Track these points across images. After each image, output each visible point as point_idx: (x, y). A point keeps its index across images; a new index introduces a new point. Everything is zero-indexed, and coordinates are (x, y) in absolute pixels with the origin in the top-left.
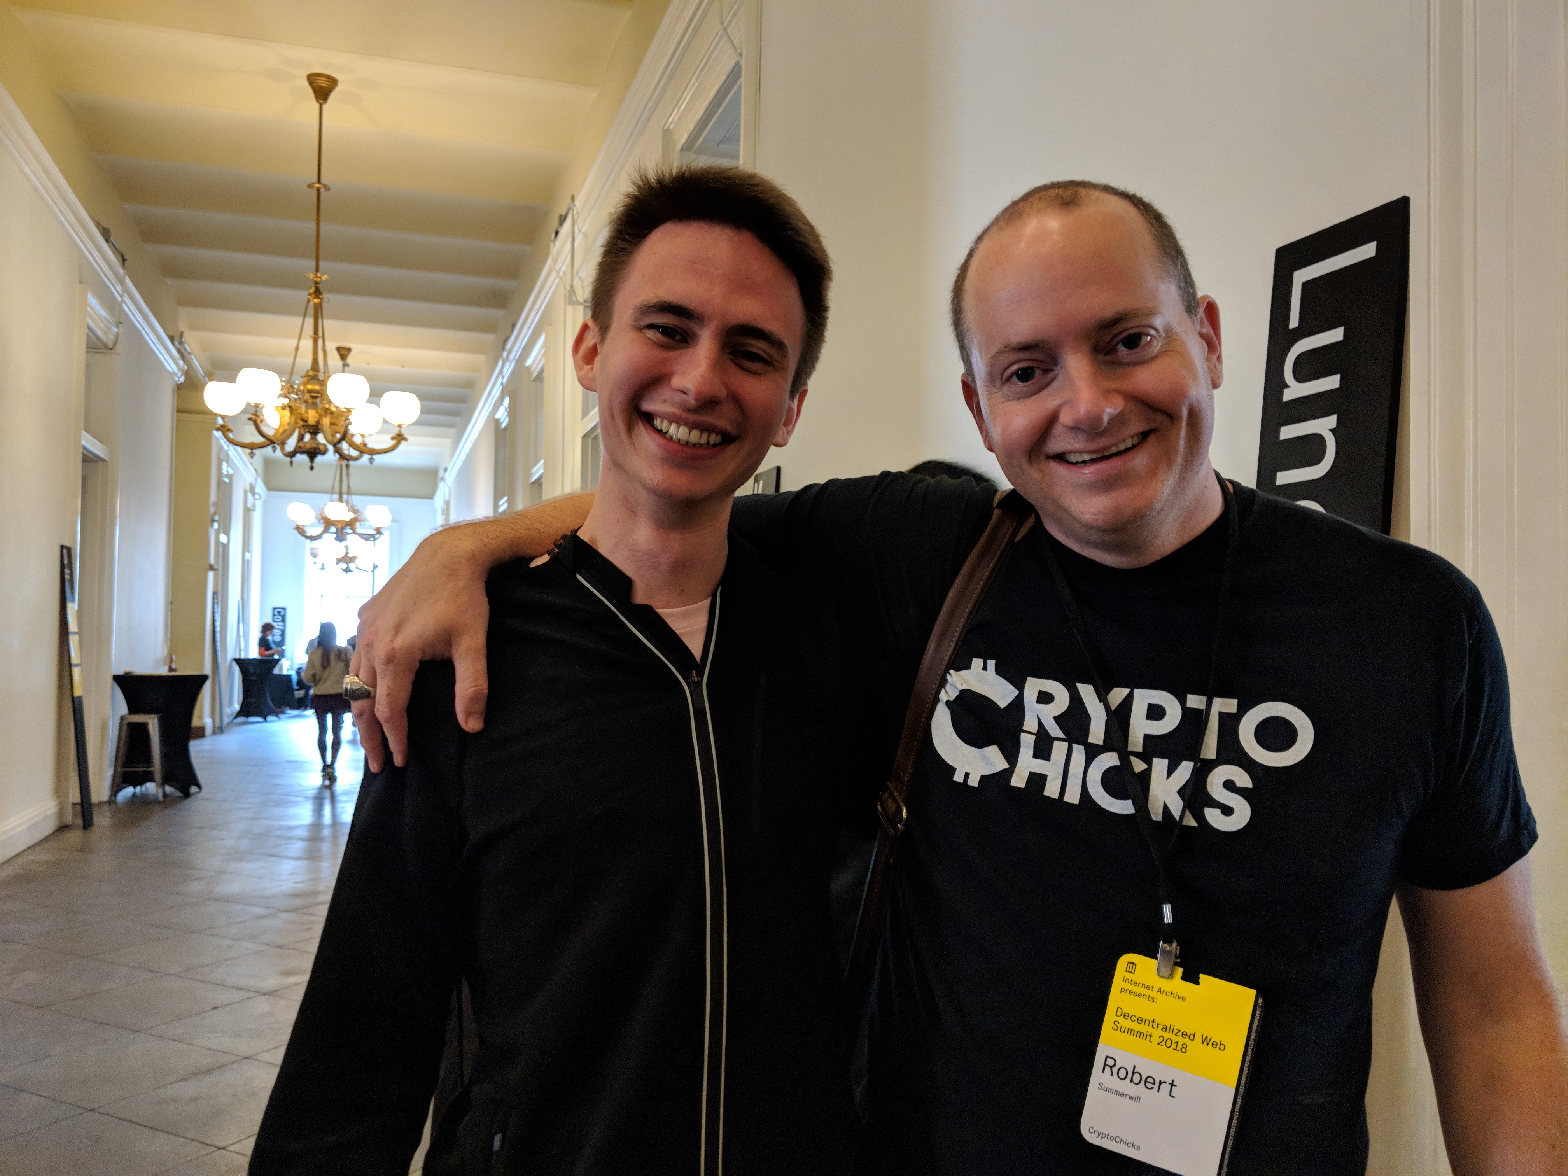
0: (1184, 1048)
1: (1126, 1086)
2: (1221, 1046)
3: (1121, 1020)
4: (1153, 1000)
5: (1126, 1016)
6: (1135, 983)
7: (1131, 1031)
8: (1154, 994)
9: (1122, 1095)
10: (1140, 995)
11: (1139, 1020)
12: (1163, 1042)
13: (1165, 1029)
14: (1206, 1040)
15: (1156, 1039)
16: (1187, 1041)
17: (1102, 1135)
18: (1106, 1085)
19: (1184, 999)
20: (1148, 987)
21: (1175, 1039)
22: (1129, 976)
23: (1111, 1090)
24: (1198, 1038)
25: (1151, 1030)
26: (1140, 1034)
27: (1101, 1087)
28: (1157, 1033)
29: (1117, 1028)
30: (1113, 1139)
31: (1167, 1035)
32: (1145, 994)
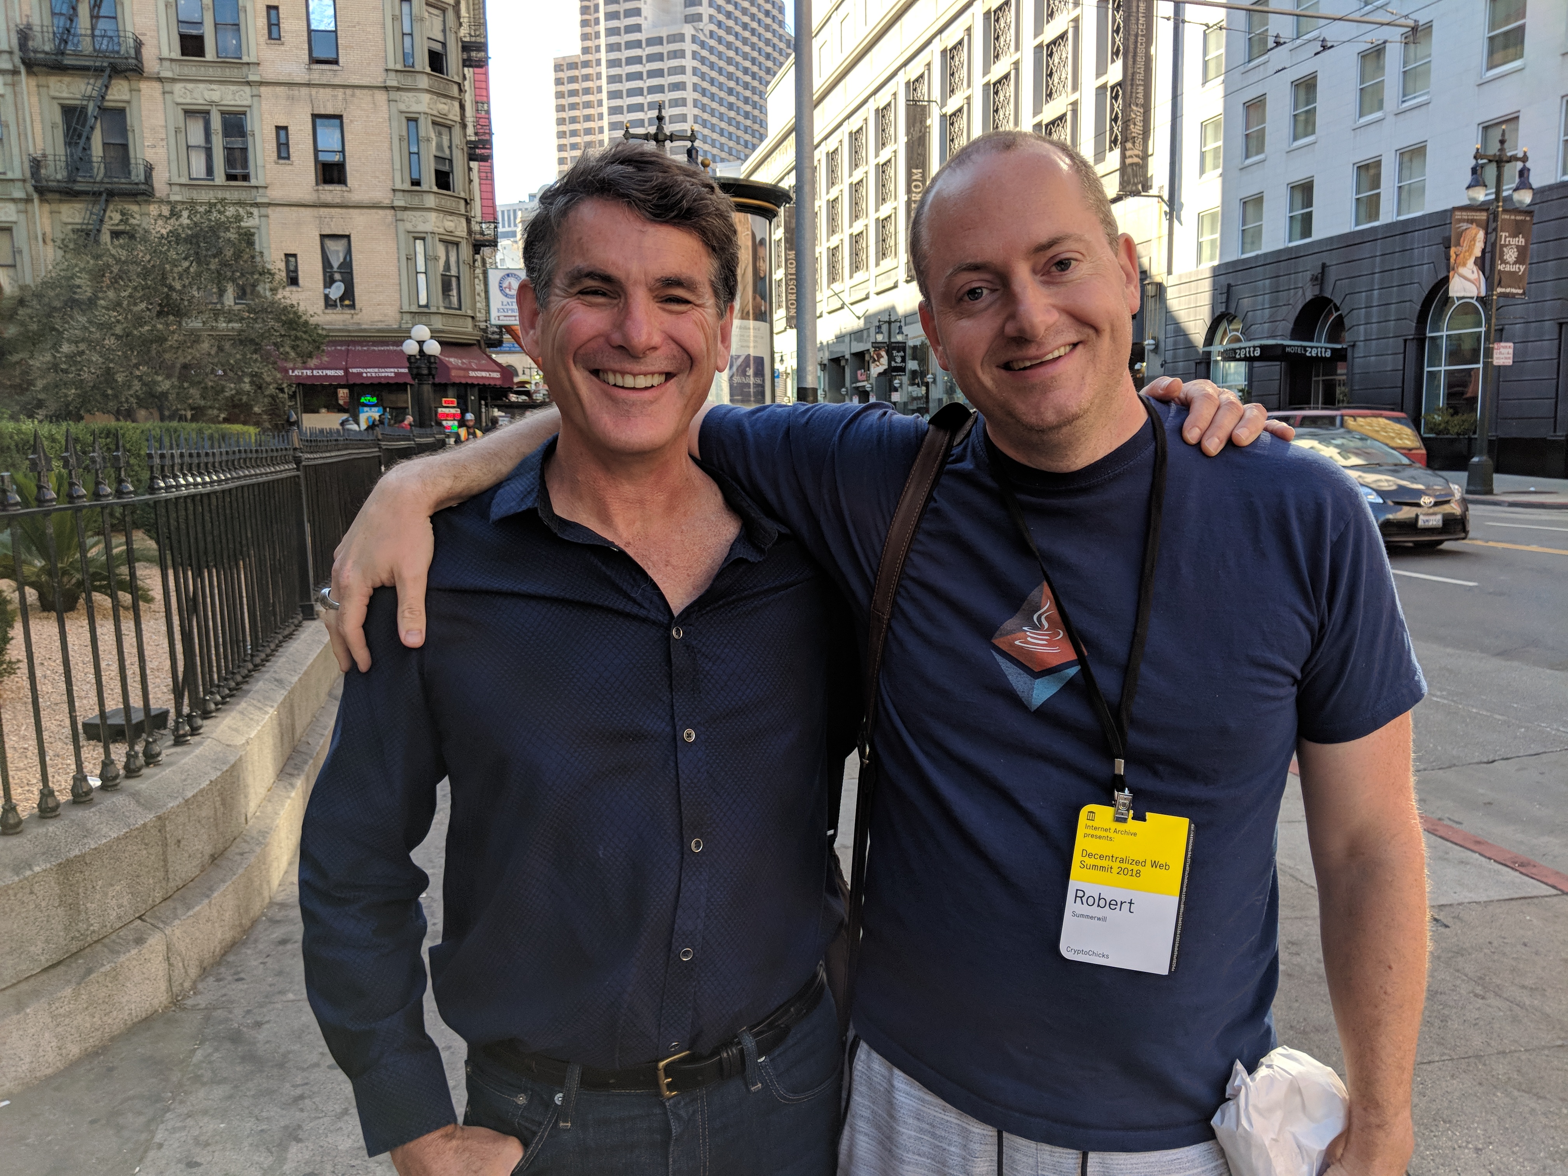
0: (1138, 873)
1: (1095, 911)
10: (1100, 837)
22: (1090, 823)
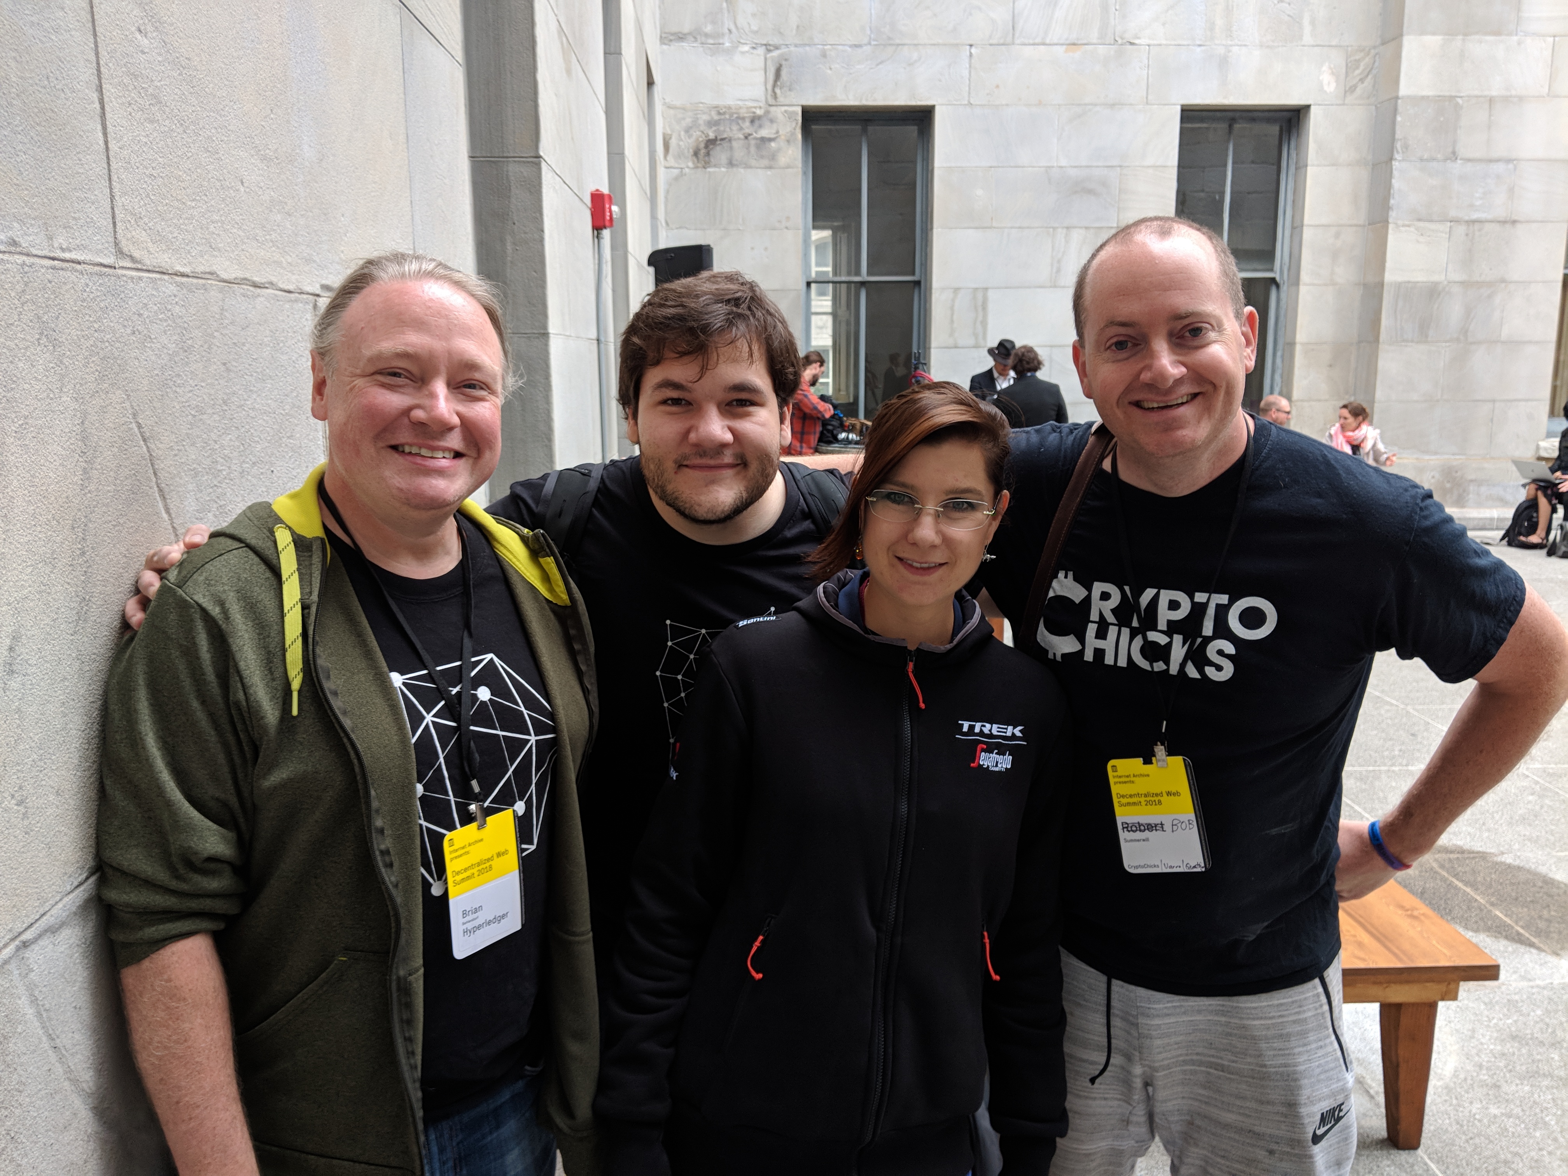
2: (1177, 794)
3: (1121, 799)
4: (1133, 782)
5: (1123, 796)
6: (1120, 777)
7: (1129, 804)
8: (1132, 779)
9: (1138, 840)
11: (1131, 796)
12: (1148, 803)
13: (1146, 796)
14: (1169, 794)
15: (1143, 803)
16: (1159, 798)
17: (1136, 867)
18: (1128, 839)
19: (1148, 775)
20: (1127, 776)
21: (1153, 799)
23: (1131, 841)
24: (1165, 794)
25: (1139, 799)
26: (1134, 804)
27: (1126, 841)
28: (1143, 799)
29: (1121, 805)
30: (1143, 867)
31: (1148, 799)
32: (1128, 780)
